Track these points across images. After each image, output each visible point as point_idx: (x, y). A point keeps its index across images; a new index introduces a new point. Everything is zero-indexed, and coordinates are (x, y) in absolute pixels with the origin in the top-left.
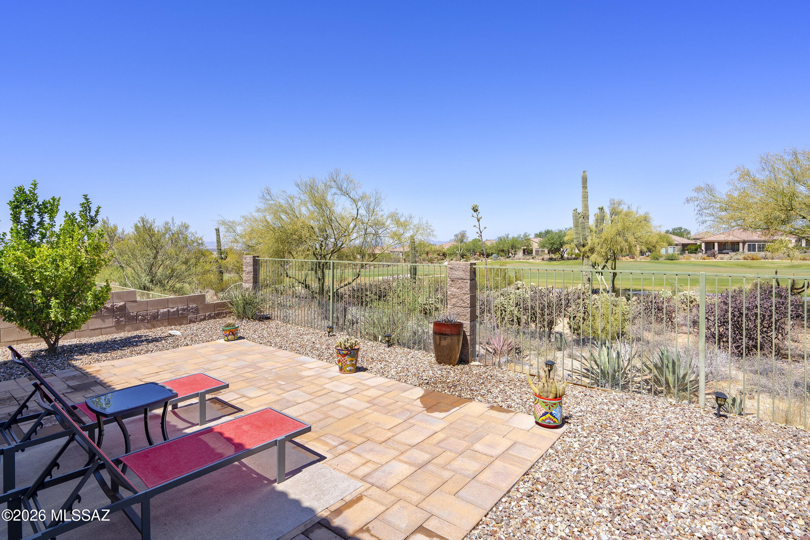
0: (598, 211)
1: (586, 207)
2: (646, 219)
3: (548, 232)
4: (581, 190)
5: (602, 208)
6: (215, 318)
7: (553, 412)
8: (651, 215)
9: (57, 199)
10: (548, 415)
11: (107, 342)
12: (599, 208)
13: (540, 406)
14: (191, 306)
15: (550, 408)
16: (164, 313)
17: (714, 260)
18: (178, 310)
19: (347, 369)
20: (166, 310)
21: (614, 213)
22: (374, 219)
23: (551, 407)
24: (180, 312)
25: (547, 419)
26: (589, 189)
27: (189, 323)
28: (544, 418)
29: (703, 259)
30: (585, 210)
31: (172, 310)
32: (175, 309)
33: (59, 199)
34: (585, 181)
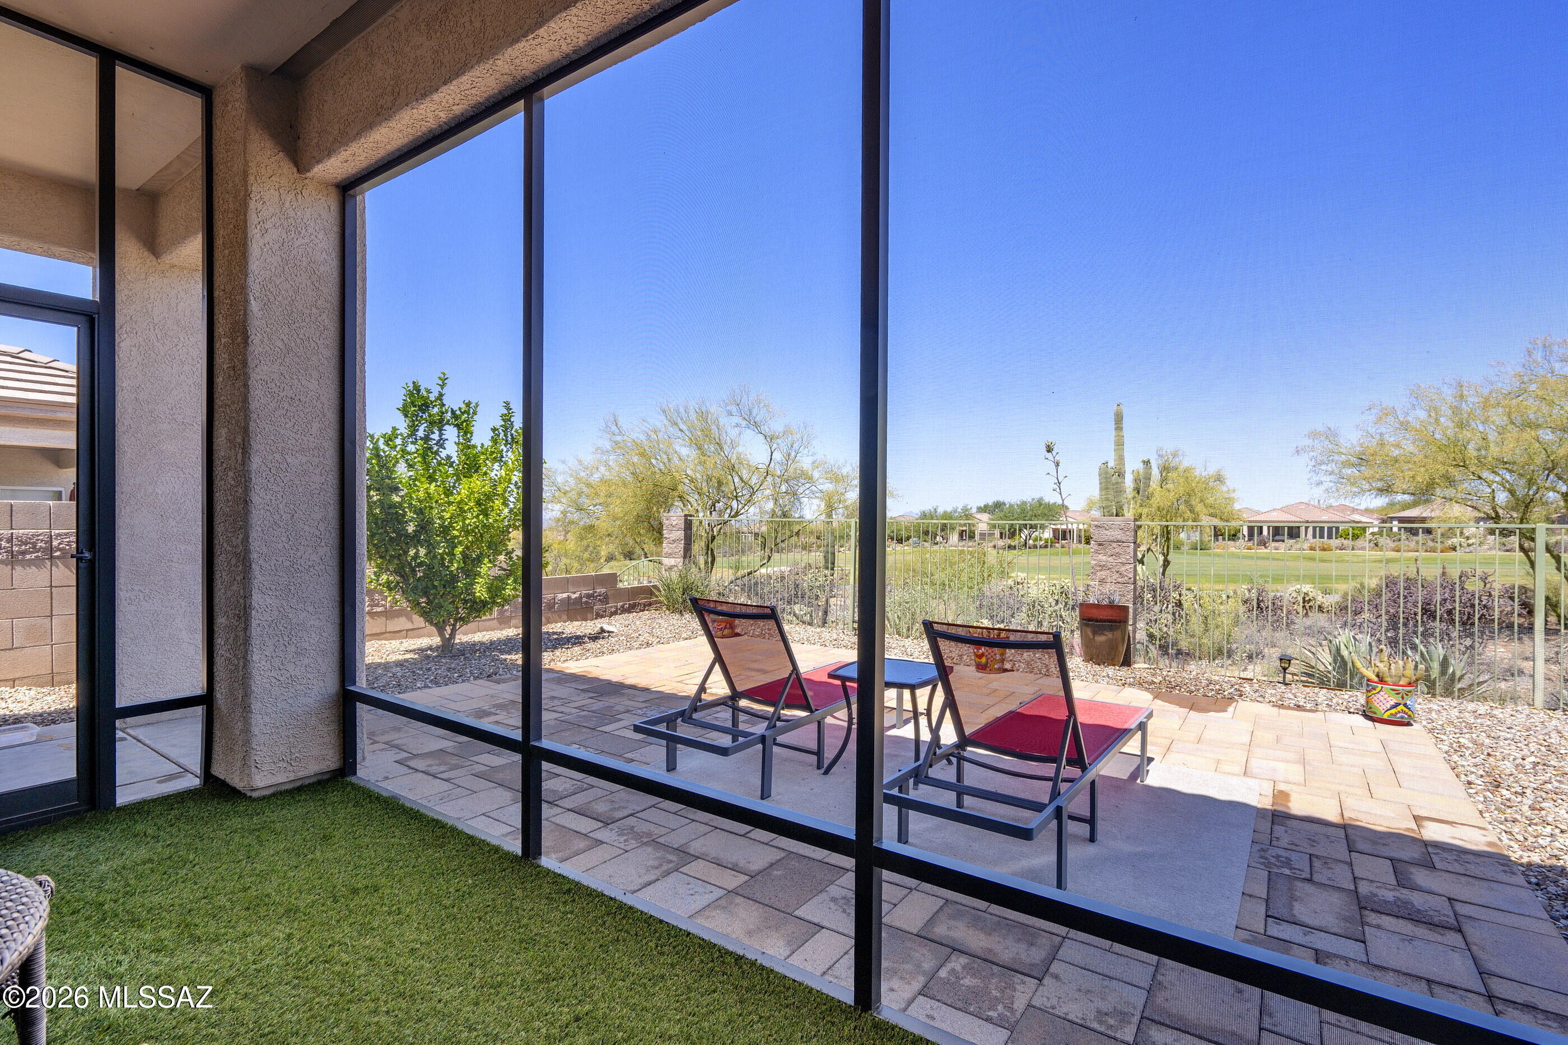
0: (1140, 466)
1: (1121, 459)
2: (1219, 479)
3: (998, 505)
4: (1113, 433)
5: (1149, 461)
6: (630, 612)
7: (1408, 703)
8: (1227, 474)
9: (474, 404)
10: (1401, 707)
11: (492, 643)
12: (1144, 462)
13: (1386, 696)
14: (598, 590)
15: (1403, 698)
16: (562, 600)
17: (1266, 551)
18: (581, 597)
19: (996, 666)
20: (565, 595)
21: (1165, 469)
22: (795, 469)
23: (1405, 696)
24: (584, 600)
25: (1399, 712)
26: (1126, 432)
27: (596, 619)
28: (1393, 711)
29: (1248, 549)
30: (1119, 464)
31: (574, 596)
32: (577, 595)
33: (477, 405)
34: (1119, 419)
